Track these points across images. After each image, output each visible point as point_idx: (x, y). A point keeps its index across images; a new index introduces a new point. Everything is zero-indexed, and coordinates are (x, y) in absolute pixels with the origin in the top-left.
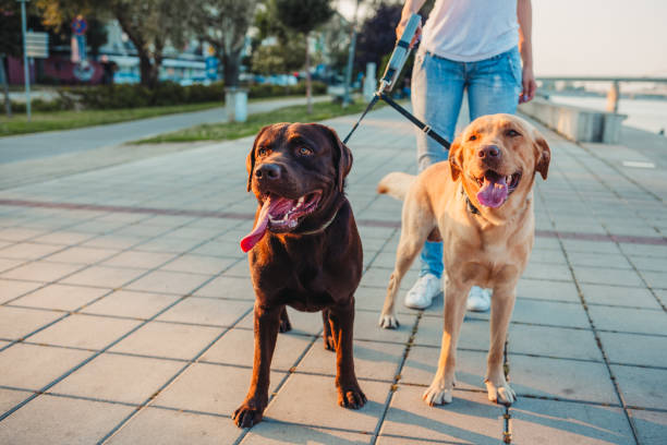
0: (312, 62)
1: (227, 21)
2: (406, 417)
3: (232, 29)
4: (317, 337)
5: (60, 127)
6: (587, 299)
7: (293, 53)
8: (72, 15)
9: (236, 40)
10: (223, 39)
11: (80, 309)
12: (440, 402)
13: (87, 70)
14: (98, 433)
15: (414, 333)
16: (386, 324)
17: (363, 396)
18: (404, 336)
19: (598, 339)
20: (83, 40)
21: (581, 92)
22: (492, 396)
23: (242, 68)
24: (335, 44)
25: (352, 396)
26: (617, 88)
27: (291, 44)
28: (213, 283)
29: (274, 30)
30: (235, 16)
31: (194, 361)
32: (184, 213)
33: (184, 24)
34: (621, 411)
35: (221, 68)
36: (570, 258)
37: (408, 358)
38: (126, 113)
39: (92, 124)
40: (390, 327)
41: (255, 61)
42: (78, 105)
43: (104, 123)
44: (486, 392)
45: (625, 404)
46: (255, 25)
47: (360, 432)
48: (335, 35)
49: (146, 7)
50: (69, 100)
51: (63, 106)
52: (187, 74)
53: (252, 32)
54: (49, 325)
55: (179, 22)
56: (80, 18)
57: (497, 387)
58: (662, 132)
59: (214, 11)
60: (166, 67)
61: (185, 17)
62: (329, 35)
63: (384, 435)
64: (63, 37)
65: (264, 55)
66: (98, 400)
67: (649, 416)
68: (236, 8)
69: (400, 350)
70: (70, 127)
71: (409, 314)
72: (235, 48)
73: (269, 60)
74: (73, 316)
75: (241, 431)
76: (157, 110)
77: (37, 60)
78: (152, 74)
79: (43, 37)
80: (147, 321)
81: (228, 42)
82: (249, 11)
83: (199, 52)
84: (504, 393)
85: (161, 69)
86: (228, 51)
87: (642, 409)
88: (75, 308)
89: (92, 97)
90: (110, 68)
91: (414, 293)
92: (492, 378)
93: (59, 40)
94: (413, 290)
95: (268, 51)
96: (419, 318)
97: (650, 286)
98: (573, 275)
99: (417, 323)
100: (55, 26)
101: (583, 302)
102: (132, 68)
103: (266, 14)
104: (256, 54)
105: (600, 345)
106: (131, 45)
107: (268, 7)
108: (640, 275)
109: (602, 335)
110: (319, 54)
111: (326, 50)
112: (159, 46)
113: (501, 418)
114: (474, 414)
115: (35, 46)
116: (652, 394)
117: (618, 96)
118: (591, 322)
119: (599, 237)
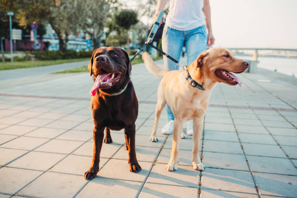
0: (130, 42)
1: (95, 25)
2: (158, 176)
3: (98, 28)
4: (123, 145)
5: (25, 67)
6: (238, 131)
7: (122, 38)
8: (31, 21)
9: (99, 32)
10: (94, 32)
11: (25, 134)
12: (172, 170)
13: (37, 45)
14: (26, 182)
15: (164, 144)
16: (152, 140)
17: (140, 167)
18: (159, 145)
19: (242, 146)
20: (36, 32)
21: (242, 54)
22: (195, 167)
23: (102, 44)
24: (140, 35)
25: (135, 167)
26: (257, 53)
27: (122, 34)
28: (81, 125)
29: (115, 28)
30: (98, 22)
31: (70, 154)
32: (72, 99)
33: (78, 26)
34: (249, 173)
35: (93, 44)
36: (232, 116)
37: (161, 153)
38: (53, 62)
39: (38, 66)
40: (154, 141)
41: (107, 41)
42: (33, 59)
43: (43, 65)
44: (192, 166)
45: (251, 171)
46: (107, 26)
47: (137, 181)
48: (140, 31)
49: (61, 18)
50: (29, 57)
51: (27, 59)
52: (79, 47)
53: (106, 30)
54: (10, 141)
55: (75, 25)
56: (34, 23)
57: (197, 164)
58: (276, 70)
59: (90, 21)
60: (70, 44)
61: (77, 23)
62: (138, 31)
63: (148, 183)
64: (27, 31)
65: (111, 39)
66: (28, 169)
67: (261, 175)
68: (98, 19)
69: (158, 150)
70: (29, 67)
71: (163, 137)
72: (99, 36)
73: (113, 41)
74: (21, 137)
75: (87, 181)
76: (66, 61)
77: (17, 41)
78: (64, 46)
79: (19, 31)
80: (52, 139)
81: (96, 33)
82: (104, 20)
83: (84, 38)
84: (200, 166)
85: (67, 44)
86: (96, 37)
87: (258, 172)
88: (22, 134)
89: (39, 56)
90: (47, 44)
91: (165, 128)
92: (195, 160)
93: (26, 32)
94: (165, 127)
95: (113, 37)
96: (167, 138)
97: (265, 126)
98: (233, 122)
99: (166, 140)
100: (24, 26)
101: (237, 132)
102: (56, 44)
103: (111, 22)
104: (108, 39)
105: (242, 148)
106: (56, 35)
107: (112, 19)
108: (261, 122)
109: (243, 144)
110: (133, 39)
111: (137, 37)
112: (67, 35)
113: (198, 177)
114: (187, 175)
115: (16, 35)
116: (263, 167)
117: (258, 56)
118: (239, 139)
119: (245, 108)
